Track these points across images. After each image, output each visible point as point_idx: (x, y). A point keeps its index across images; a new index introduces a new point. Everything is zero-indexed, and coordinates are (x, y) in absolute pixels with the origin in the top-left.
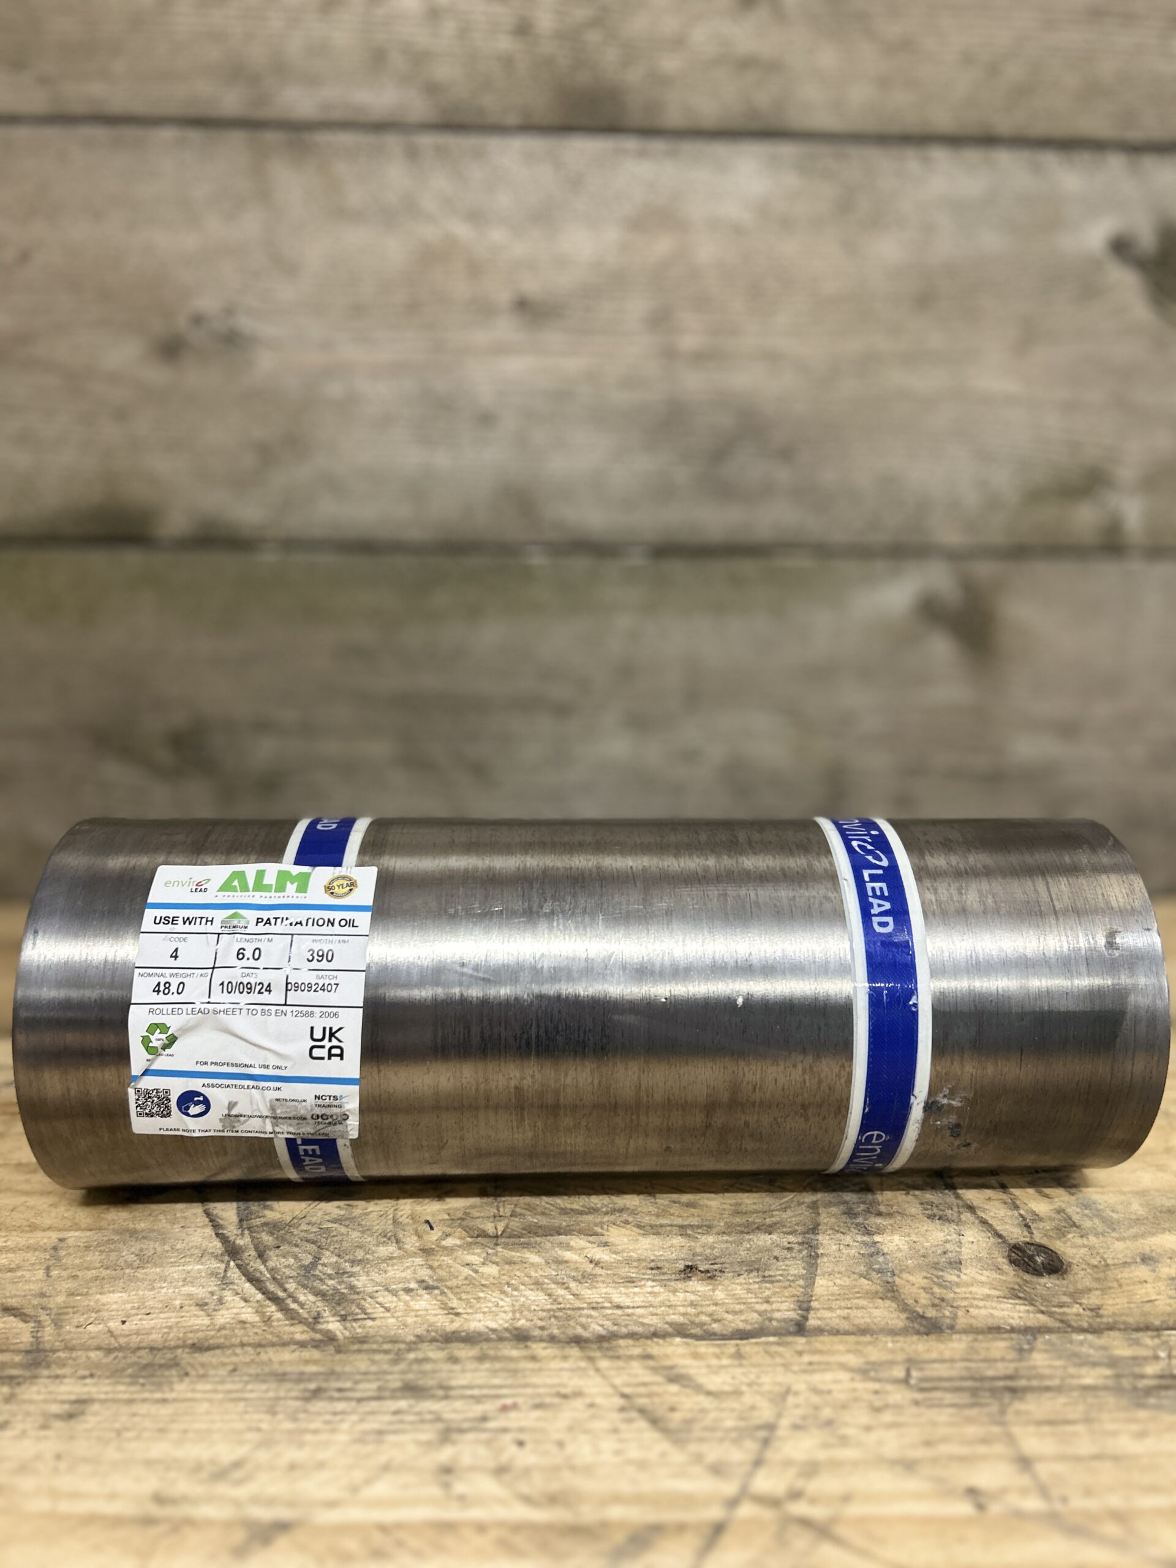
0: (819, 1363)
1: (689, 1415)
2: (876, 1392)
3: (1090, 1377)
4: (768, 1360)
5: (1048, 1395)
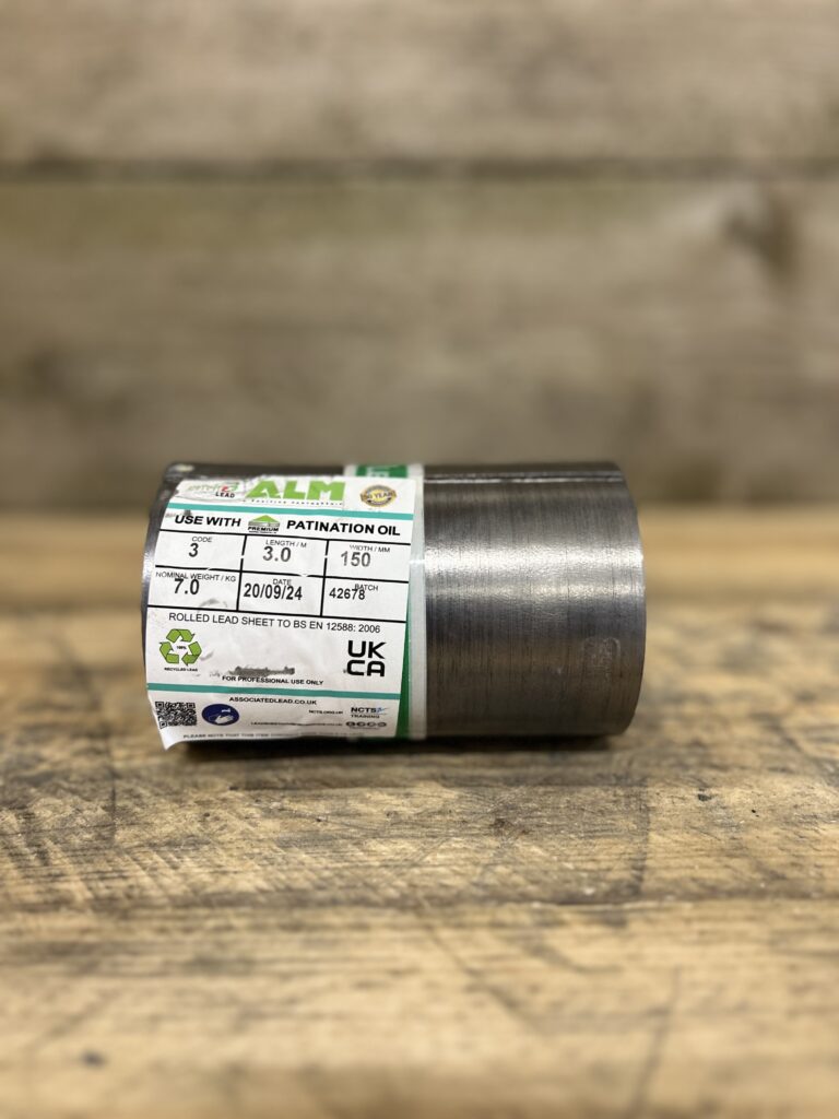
1: (555, 998)
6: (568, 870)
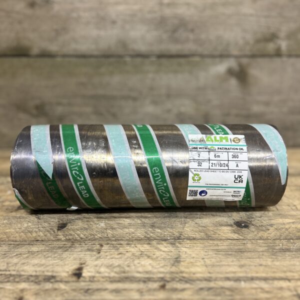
3: (261, 249)
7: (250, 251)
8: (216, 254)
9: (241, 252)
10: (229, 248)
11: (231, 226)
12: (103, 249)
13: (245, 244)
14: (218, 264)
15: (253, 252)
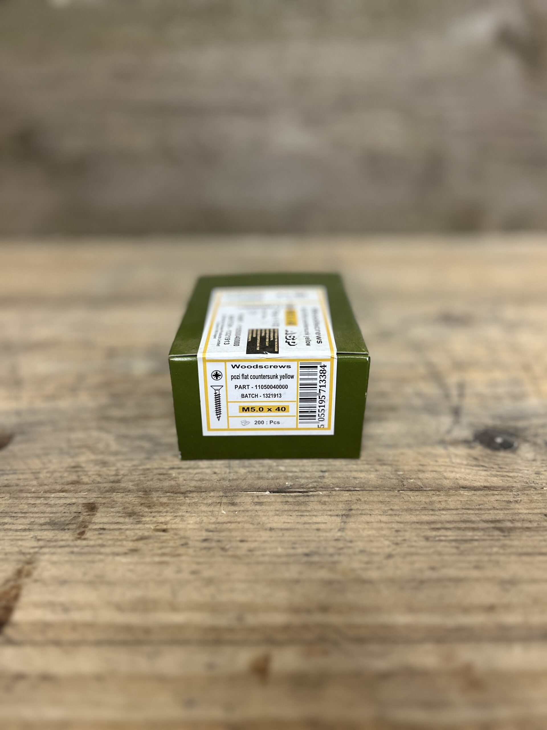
0: (358, 509)
1: (253, 545)
2: (397, 531)
4: (319, 507)
5: (528, 533)
6: (281, 471)
7: (528, 529)
8: (427, 538)
9: (501, 529)
10: (465, 517)
11: (466, 443)
12: (95, 519)
13: (509, 502)
14: (434, 575)
15: (537, 529)
